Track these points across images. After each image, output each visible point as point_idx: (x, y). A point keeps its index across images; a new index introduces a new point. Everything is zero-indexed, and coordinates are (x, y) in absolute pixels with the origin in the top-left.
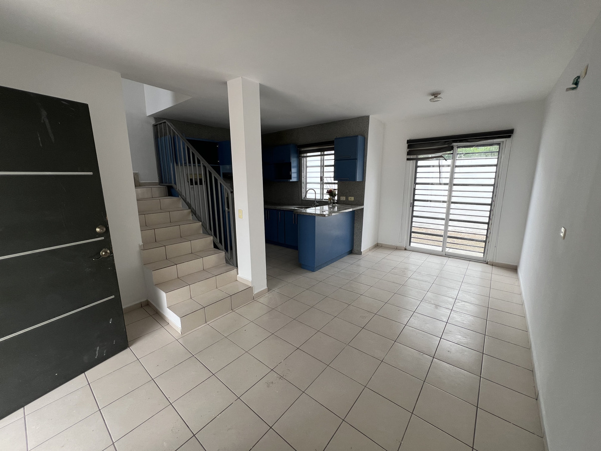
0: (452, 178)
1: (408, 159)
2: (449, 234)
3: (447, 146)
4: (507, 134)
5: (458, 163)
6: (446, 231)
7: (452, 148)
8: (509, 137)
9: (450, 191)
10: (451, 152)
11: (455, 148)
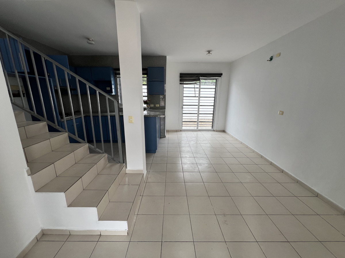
0: (199, 94)
1: (180, 84)
2: (199, 120)
3: (197, 78)
4: (220, 75)
5: (202, 87)
6: (198, 119)
7: (199, 80)
8: (221, 76)
9: (199, 100)
10: (199, 81)
11: (201, 79)
